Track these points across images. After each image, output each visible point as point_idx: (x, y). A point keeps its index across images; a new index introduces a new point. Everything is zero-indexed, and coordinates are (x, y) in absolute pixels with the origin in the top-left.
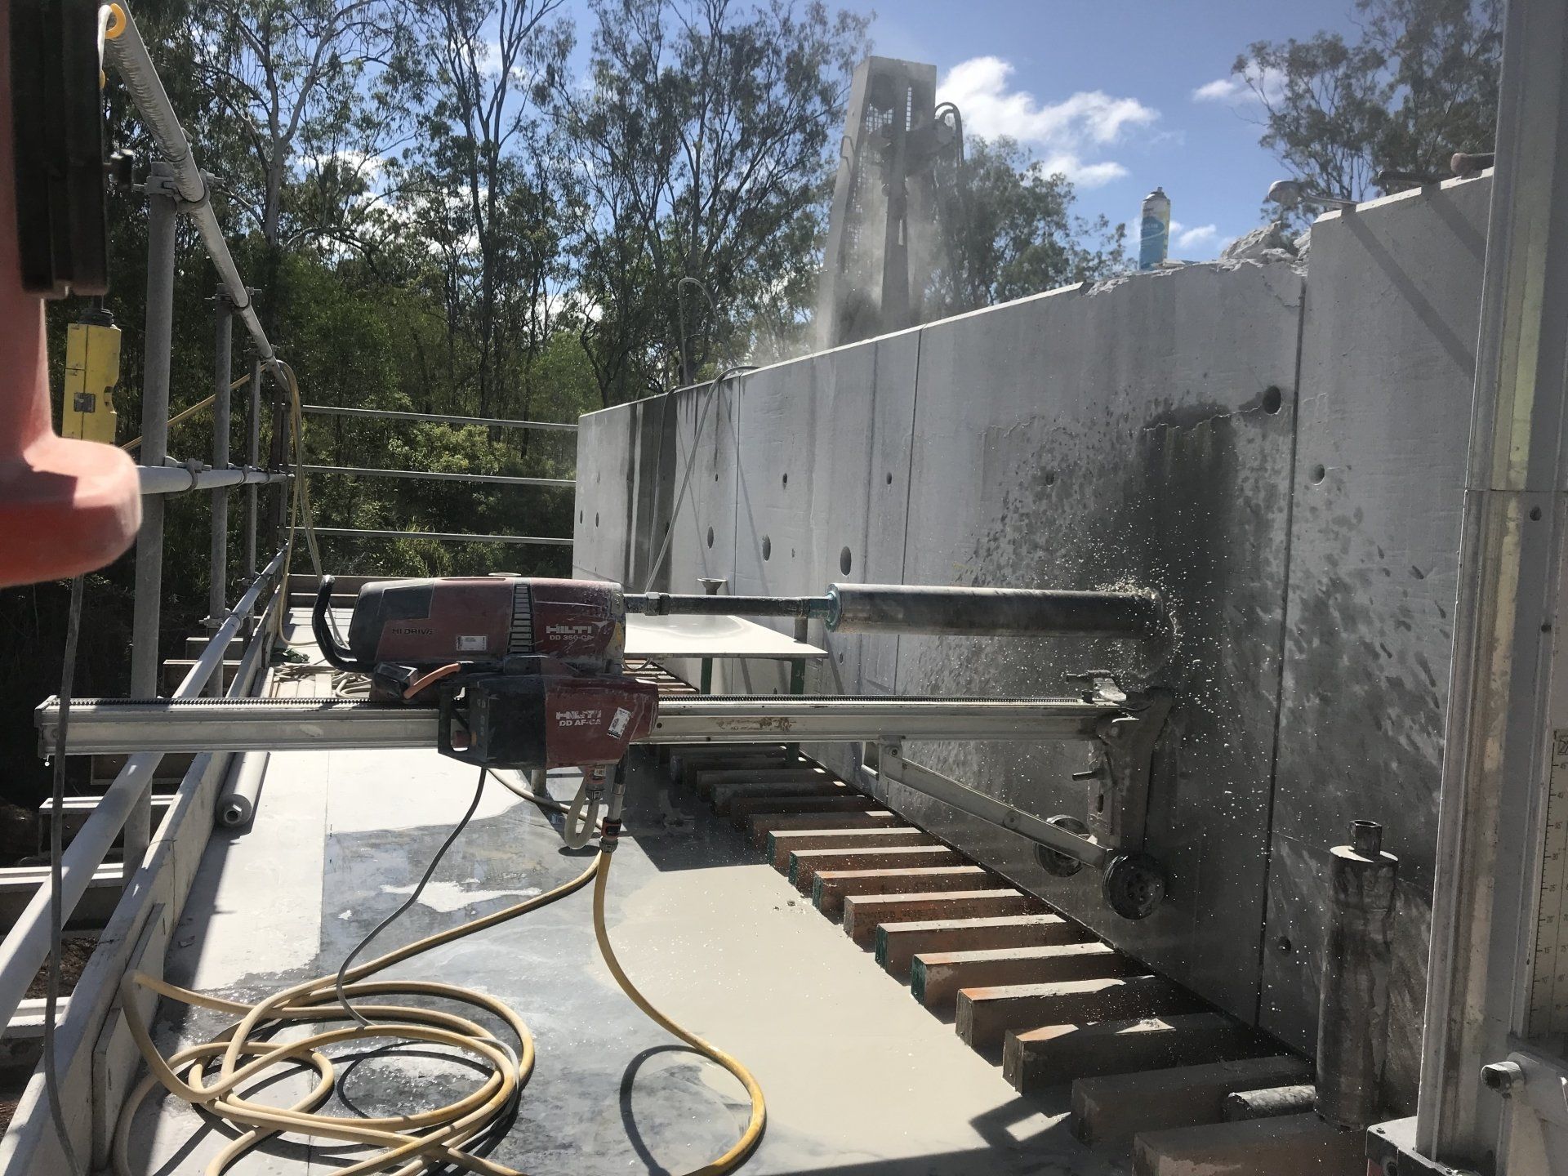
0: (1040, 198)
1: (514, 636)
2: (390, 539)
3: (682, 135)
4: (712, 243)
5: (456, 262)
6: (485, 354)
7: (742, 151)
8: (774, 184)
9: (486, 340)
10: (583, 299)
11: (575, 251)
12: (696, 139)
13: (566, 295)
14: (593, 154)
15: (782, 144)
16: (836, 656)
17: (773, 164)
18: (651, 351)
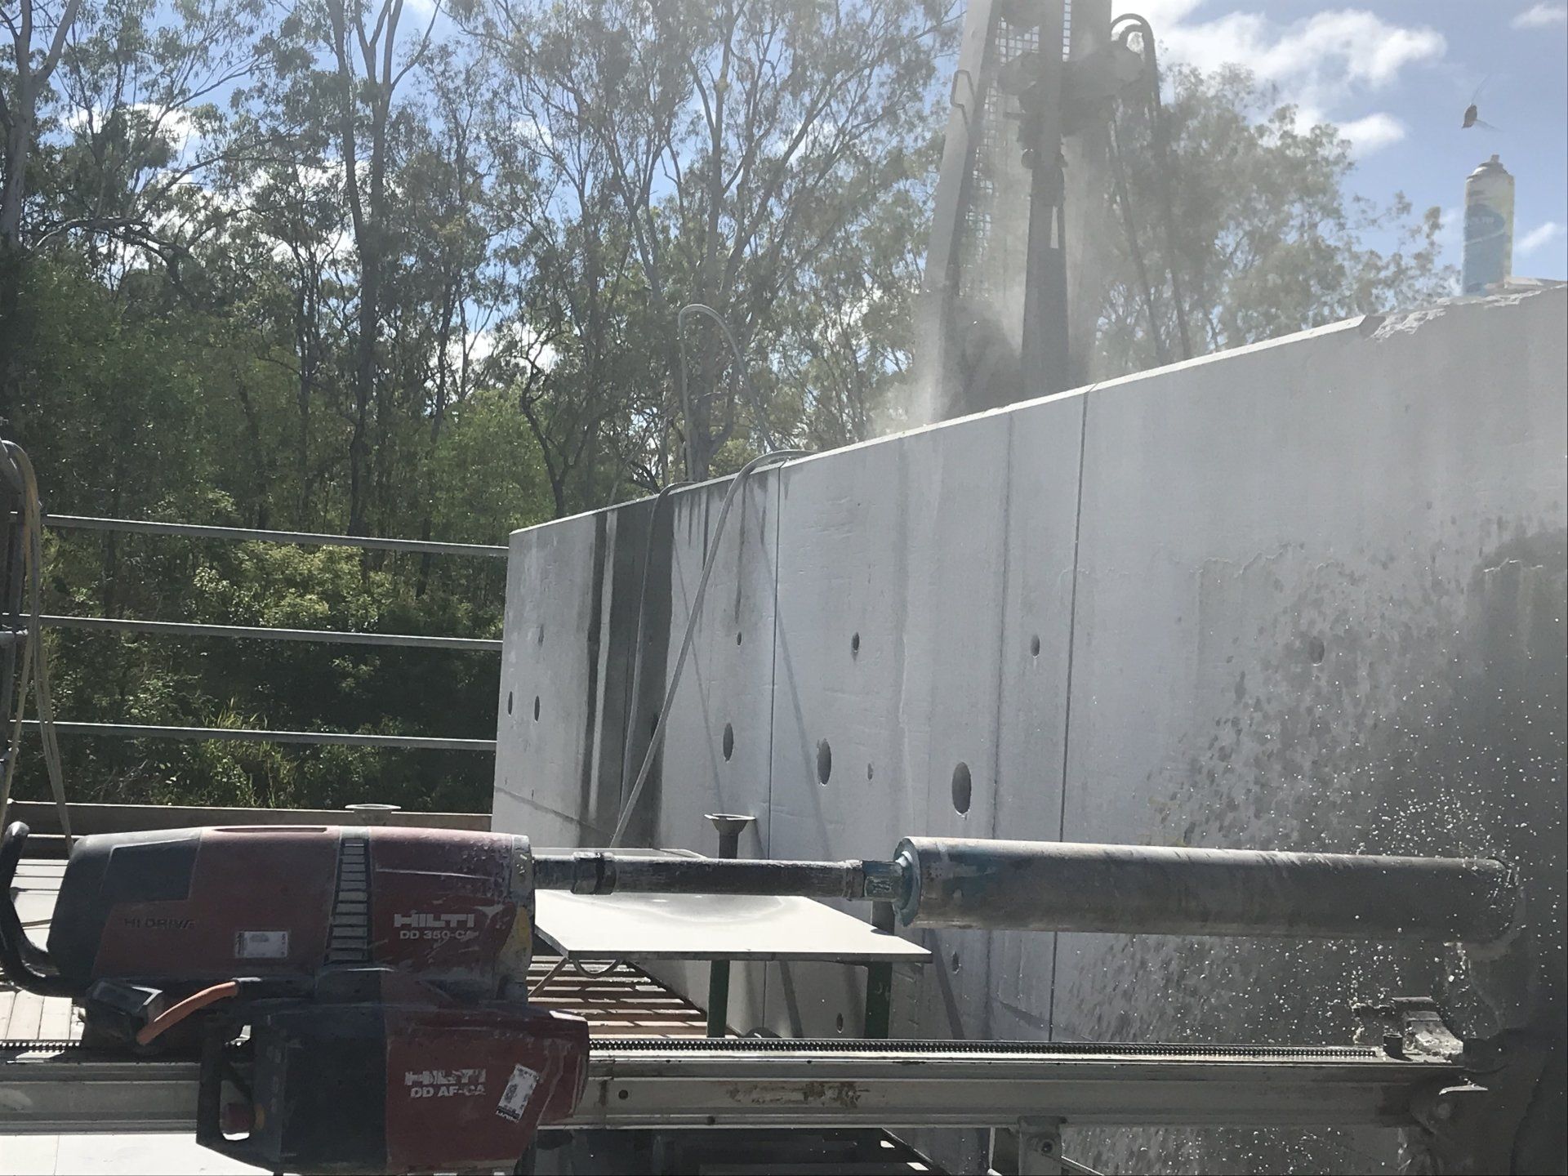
0: (1294, 166)
1: (337, 932)
2: (193, 740)
3: (693, 70)
4: (741, 243)
5: (315, 276)
6: (361, 425)
7: (795, 95)
8: (846, 147)
9: (362, 403)
10: (526, 334)
11: (513, 256)
12: (717, 77)
13: (499, 328)
14: (546, 100)
15: (860, 83)
16: (947, 959)
17: (845, 114)
18: (638, 421)
